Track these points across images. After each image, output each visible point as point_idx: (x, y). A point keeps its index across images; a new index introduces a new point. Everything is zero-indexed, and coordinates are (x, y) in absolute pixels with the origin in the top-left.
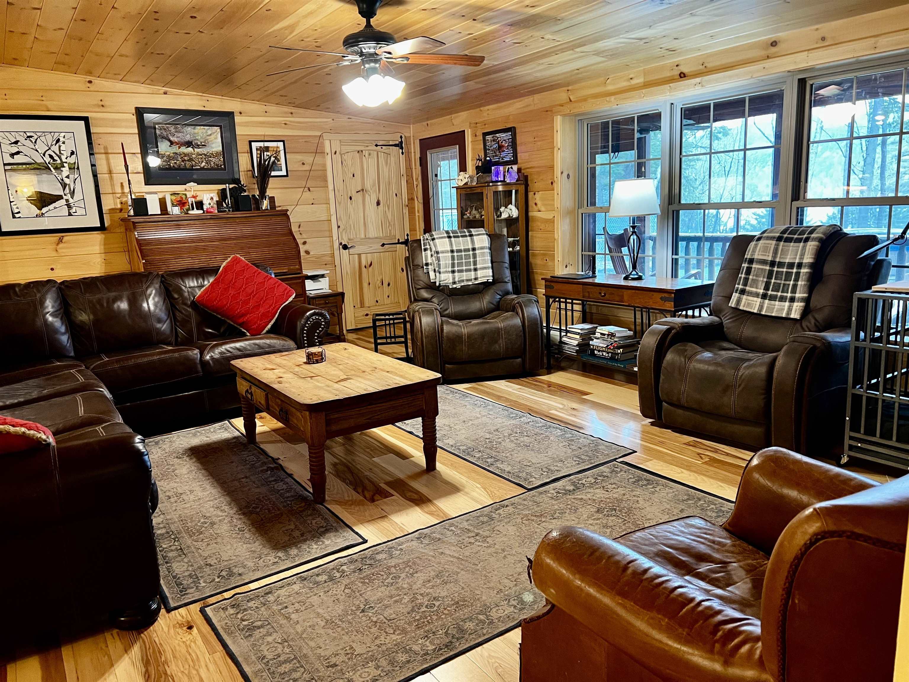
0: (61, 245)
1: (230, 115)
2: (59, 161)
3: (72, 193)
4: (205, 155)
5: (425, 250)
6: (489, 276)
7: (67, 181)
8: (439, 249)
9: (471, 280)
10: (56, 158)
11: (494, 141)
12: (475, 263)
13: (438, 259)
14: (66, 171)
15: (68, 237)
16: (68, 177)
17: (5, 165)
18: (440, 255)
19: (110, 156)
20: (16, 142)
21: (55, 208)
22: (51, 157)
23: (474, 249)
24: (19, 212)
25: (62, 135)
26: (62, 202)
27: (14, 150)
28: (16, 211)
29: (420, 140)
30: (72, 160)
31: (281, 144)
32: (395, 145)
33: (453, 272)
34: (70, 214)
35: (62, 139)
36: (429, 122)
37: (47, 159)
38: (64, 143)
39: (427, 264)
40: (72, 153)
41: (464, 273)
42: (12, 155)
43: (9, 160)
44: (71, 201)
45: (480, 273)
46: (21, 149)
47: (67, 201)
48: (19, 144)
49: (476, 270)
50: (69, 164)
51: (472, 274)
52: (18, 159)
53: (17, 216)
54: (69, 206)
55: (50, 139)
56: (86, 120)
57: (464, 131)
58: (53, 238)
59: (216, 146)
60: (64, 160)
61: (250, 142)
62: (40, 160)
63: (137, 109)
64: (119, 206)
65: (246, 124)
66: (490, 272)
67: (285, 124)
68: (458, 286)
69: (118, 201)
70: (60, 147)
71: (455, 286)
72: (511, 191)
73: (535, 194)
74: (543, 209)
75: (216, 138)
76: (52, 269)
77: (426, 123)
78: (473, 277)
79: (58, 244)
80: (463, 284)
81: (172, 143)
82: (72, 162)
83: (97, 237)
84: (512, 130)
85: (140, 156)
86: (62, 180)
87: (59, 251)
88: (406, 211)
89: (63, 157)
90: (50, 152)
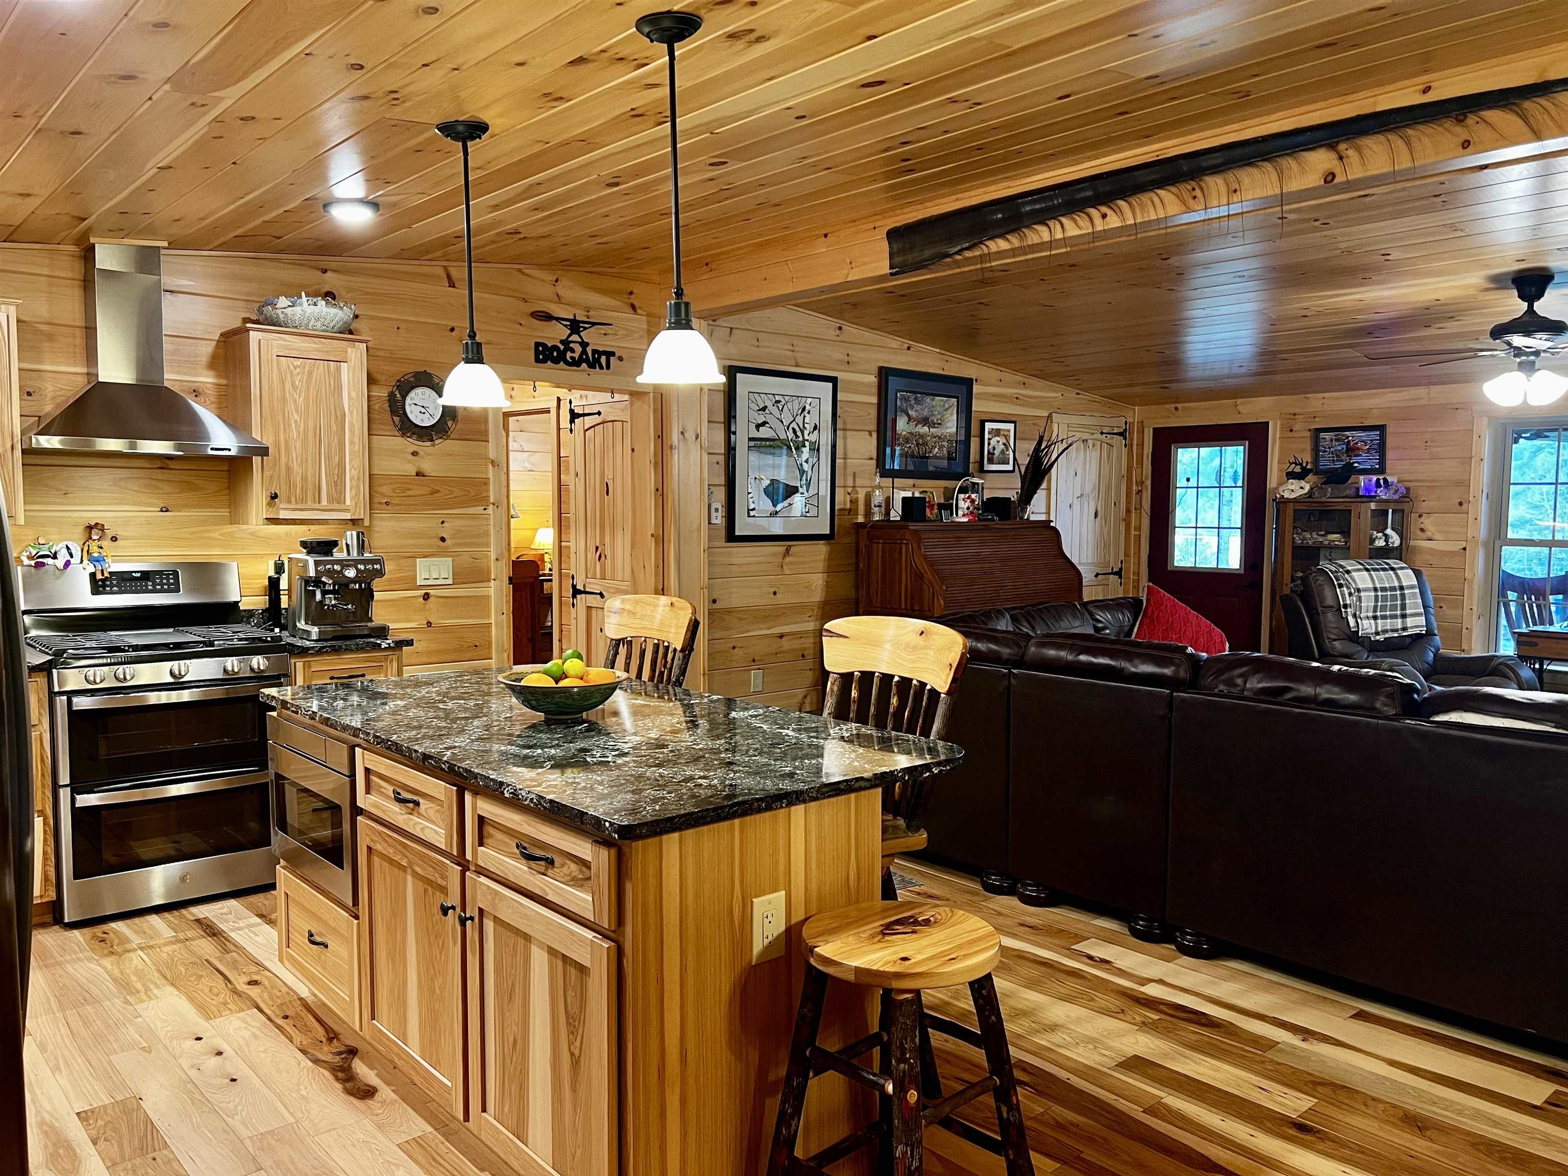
0: (788, 559)
1: (968, 383)
2: (801, 438)
3: (808, 485)
4: (940, 438)
5: (1341, 586)
6: (1422, 626)
7: (806, 467)
8: (1361, 586)
9: (1396, 630)
10: (799, 433)
11: (1337, 440)
12: (1403, 607)
13: (1360, 599)
14: (806, 452)
15: (796, 548)
17: (750, 439)
18: (1362, 594)
19: (848, 433)
20: (764, 409)
21: (790, 505)
22: (794, 431)
24: (754, 509)
25: (809, 400)
26: (798, 497)
27: (761, 419)
28: (752, 506)
29: (1154, 429)
30: (813, 437)
31: (1011, 426)
32: (1120, 434)
33: (1375, 618)
34: (802, 515)
35: (808, 407)
36: (1180, 406)
37: (791, 435)
38: (809, 413)
39: (1345, 606)
40: (815, 428)
41: (1389, 621)
42: (758, 426)
43: (755, 434)
44: (806, 495)
45: (1410, 622)
46: (769, 418)
47: (802, 495)
48: (767, 411)
49: (1404, 616)
50: (811, 443)
51: (1399, 623)
52: (764, 433)
53: (752, 513)
54: (803, 504)
55: (796, 406)
56: (834, 380)
57: (1268, 423)
58: (777, 548)
59: (951, 426)
60: (806, 437)
62: (783, 436)
63: (881, 369)
64: (848, 506)
65: (985, 396)
66: (1422, 620)
67: (1017, 398)
68: (1380, 638)
69: (848, 498)
70: (804, 417)
71: (1378, 638)
72: (1387, 511)
73: (1420, 516)
74: (1438, 536)
75: (952, 414)
76: (775, 595)
77: (1174, 405)
78: (1400, 627)
79: (784, 557)
80: (1387, 636)
81: (910, 418)
82: (813, 440)
83: (821, 548)
84: (1381, 428)
85: (875, 435)
86: (801, 465)
87: (785, 567)
89: (806, 433)
90: (794, 425)
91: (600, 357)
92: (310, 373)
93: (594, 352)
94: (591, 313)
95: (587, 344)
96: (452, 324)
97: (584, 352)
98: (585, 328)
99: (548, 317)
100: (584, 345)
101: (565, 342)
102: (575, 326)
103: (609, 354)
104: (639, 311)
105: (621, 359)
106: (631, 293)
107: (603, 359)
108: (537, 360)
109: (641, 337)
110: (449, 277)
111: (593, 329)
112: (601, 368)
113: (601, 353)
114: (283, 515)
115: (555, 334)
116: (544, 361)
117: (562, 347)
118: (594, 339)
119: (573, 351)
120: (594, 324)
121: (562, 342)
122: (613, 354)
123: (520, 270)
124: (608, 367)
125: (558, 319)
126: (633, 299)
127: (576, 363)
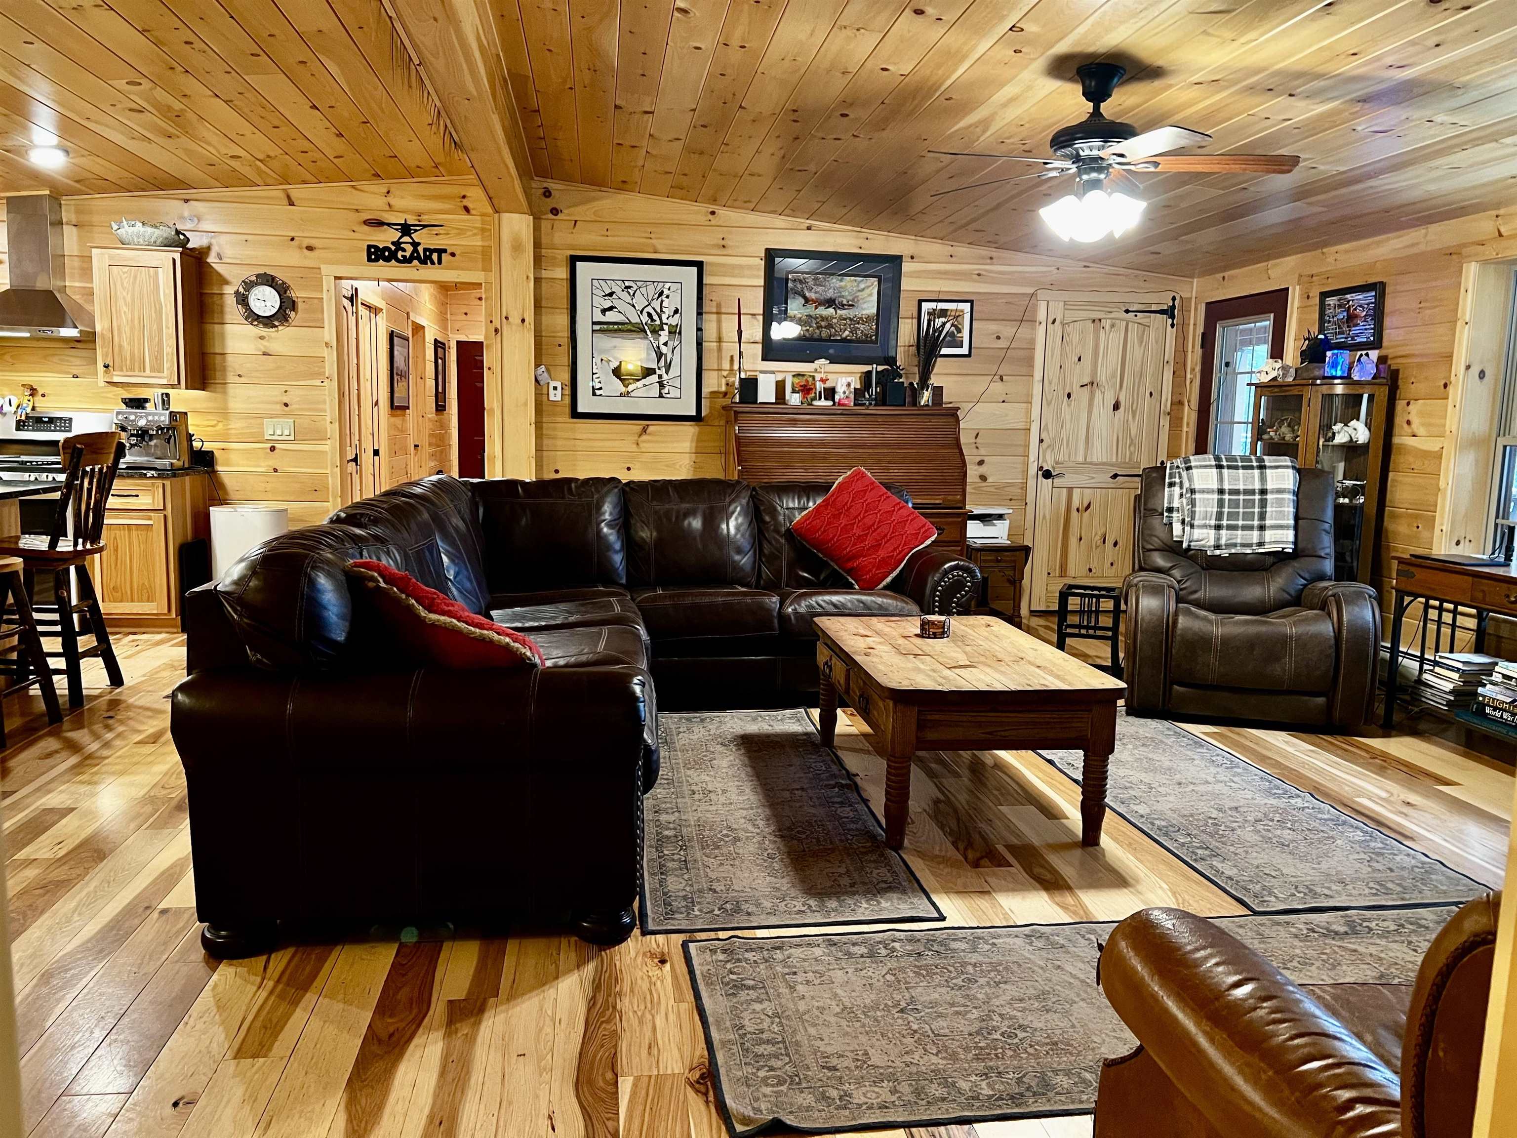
0: (644, 437)
1: (896, 260)
2: (658, 322)
3: (668, 367)
4: (851, 320)
5: (1171, 485)
6: (1287, 542)
7: (664, 349)
8: (1197, 486)
9: (1249, 545)
10: (656, 317)
11: (1340, 306)
12: (1262, 516)
13: (1193, 503)
14: (664, 336)
15: (655, 427)
16: (665, 344)
17: (594, 323)
18: (1197, 496)
19: (723, 316)
20: (611, 294)
21: (645, 386)
22: (649, 315)
23: (1263, 492)
24: (601, 389)
25: (667, 285)
26: (654, 378)
27: (607, 304)
28: (598, 386)
29: (1207, 304)
30: (674, 321)
31: (966, 307)
32: (1161, 312)
33: (1218, 527)
34: (661, 396)
35: (666, 292)
36: (1226, 274)
37: (645, 318)
38: (668, 297)
39: (1170, 510)
40: (676, 311)
41: (1240, 532)
42: (604, 311)
43: (599, 317)
44: (665, 377)
45: (1269, 535)
46: (616, 303)
47: (660, 376)
48: (614, 296)
49: (1262, 528)
50: (670, 326)
51: (1255, 536)
52: (611, 317)
53: (598, 392)
54: (661, 385)
55: (651, 291)
56: (699, 265)
57: (1287, 289)
58: (636, 426)
59: (869, 307)
60: (665, 320)
61: (920, 302)
62: (635, 319)
63: (768, 251)
64: (724, 389)
65: (917, 275)
66: (1290, 535)
67: (979, 275)
68: (1225, 553)
69: (724, 381)
70: (662, 302)
71: (1218, 552)
72: (1361, 396)
73: (1408, 404)
74: (1421, 431)
75: (871, 295)
76: (629, 469)
77: (1222, 275)
78: (1255, 541)
79: (640, 435)
80: (1233, 551)
81: (807, 300)
82: (674, 324)
83: (689, 430)
84: (1379, 289)
85: (761, 318)
86: (658, 348)
87: (641, 445)
88: (1165, 422)
89: (664, 317)
90: (649, 309)
91: (431, 254)
92: (135, 277)
93: (425, 250)
94: (423, 217)
95: (419, 244)
96: (293, 234)
97: (415, 250)
98: (416, 231)
99: (380, 224)
100: (415, 245)
101: (397, 244)
102: (406, 229)
103: (441, 252)
104: (472, 212)
105: (453, 255)
106: (464, 197)
107: (435, 256)
108: (369, 260)
109: (475, 235)
110: (289, 197)
111: (425, 230)
112: (433, 263)
113: (432, 251)
114: (116, 379)
115: (386, 238)
116: (376, 260)
117: (393, 248)
118: (424, 239)
119: (404, 250)
120: (424, 226)
121: (393, 243)
122: (445, 251)
123: (353, 187)
124: (440, 262)
125: (389, 225)
126: (466, 202)
127: (406, 260)
